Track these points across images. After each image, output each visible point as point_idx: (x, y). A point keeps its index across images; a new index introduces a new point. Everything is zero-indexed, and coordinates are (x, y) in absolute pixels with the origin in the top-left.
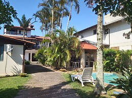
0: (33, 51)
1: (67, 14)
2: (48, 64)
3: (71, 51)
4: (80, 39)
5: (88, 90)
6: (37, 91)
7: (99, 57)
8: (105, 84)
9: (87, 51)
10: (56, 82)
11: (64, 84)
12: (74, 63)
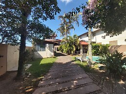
0: (57, 46)
1: (73, 28)
2: (65, 53)
3: (75, 46)
4: (80, 39)
5: (84, 64)
6: (60, 64)
7: (90, 48)
8: (93, 62)
9: (83, 46)
10: (69, 60)
11: (73, 61)
12: (77, 52)
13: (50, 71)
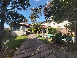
1: (38, 17)
2: (33, 32)
3: (39, 28)
4: (42, 24)
5: (44, 39)
6: (30, 39)
7: (47, 30)
9: (44, 28)
10: (35, 37)
11: (38, 37)
12: (40, 32)
13: (22, 44)
